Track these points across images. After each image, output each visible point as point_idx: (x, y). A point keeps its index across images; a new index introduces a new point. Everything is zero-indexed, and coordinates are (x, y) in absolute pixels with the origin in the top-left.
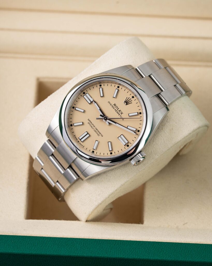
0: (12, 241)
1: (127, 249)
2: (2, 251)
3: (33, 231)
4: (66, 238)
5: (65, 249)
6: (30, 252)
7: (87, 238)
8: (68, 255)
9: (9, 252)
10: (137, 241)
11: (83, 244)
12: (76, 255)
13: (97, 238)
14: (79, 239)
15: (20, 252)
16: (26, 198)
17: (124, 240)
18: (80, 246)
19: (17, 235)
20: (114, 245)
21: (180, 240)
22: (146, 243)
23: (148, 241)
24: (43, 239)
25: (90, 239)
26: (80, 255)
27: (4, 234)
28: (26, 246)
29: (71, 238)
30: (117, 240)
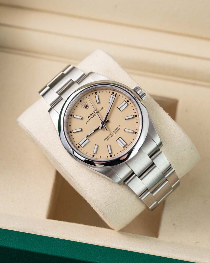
0: (31, 239)
1: (138, 261)
2: (20, 248)
3: (52, 232)
4: (82, 243)
5: (80, 254)
6: (46, 253)
7: (102, 246)
8: (81, 259)
9: (27, 249)
10: (148, 255)
11: (97, 250)
12: (89, 260)
13: (111, 247)
14: (94, 245)
15: (37, 251)
16: (50, 199)
17: (136, 252)
18: (94, 252)
19: (36, 234)
20: (127, 255)
21: (190, 259)
22: (157, 258)
23: (159, 256)
24: (60, 241)
25: (104, 247)
26: (93, 261)
27: (24, 232)
28: (43, 246)
29: (87, 244)
30: (129, 251)
